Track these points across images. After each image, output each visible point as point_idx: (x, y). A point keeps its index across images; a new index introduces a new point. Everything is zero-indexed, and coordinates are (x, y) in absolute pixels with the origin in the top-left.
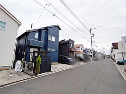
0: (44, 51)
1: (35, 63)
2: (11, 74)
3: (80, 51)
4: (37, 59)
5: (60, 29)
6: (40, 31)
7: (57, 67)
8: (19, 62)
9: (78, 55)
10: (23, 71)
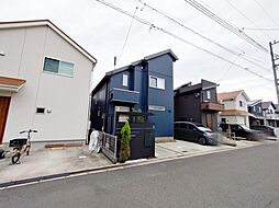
0: (140, 111)
1: (120, 137)
2: (83, 154)
3: (238, 108)
4: (123, 129)
5: (175, 59)
6: (130, 69)
7: (169, 149)
9: (230, 121)
10: (101, 151)
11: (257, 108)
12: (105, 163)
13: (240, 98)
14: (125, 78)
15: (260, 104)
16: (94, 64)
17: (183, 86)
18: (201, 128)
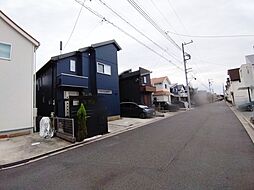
2: (35, 141)
3: (164, 90)
5: (119, 49)
8: (46, 120)
10: (55, 135)
11: (175, 90)
12: (63, 144)
13: (165, 82)
14: (73, 63)
15: (177, 87)
16: (36, 47)
17: (125, 73)
18: (141, 106)
